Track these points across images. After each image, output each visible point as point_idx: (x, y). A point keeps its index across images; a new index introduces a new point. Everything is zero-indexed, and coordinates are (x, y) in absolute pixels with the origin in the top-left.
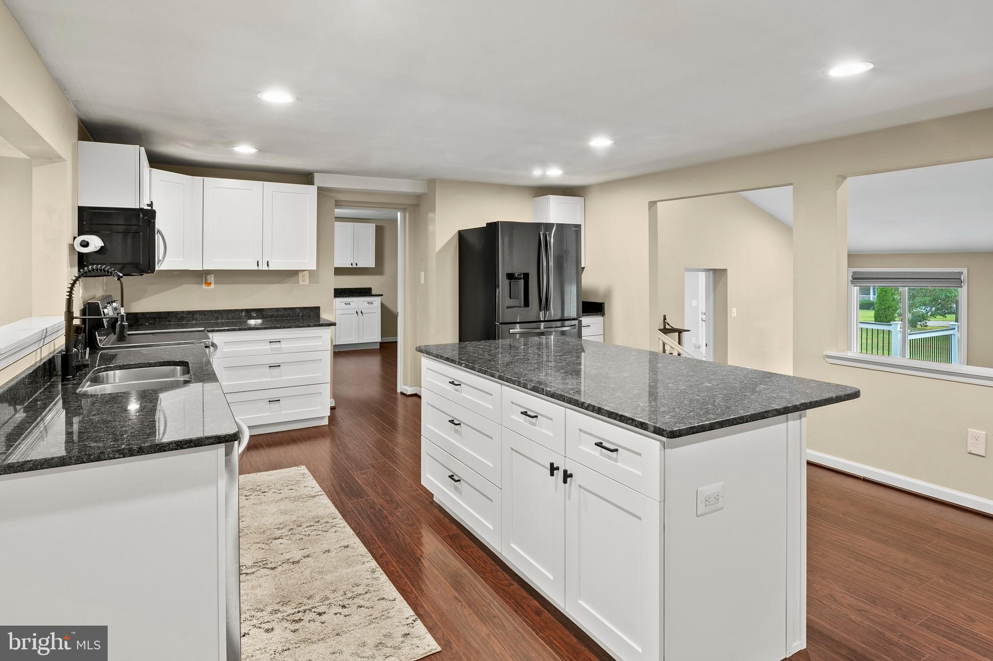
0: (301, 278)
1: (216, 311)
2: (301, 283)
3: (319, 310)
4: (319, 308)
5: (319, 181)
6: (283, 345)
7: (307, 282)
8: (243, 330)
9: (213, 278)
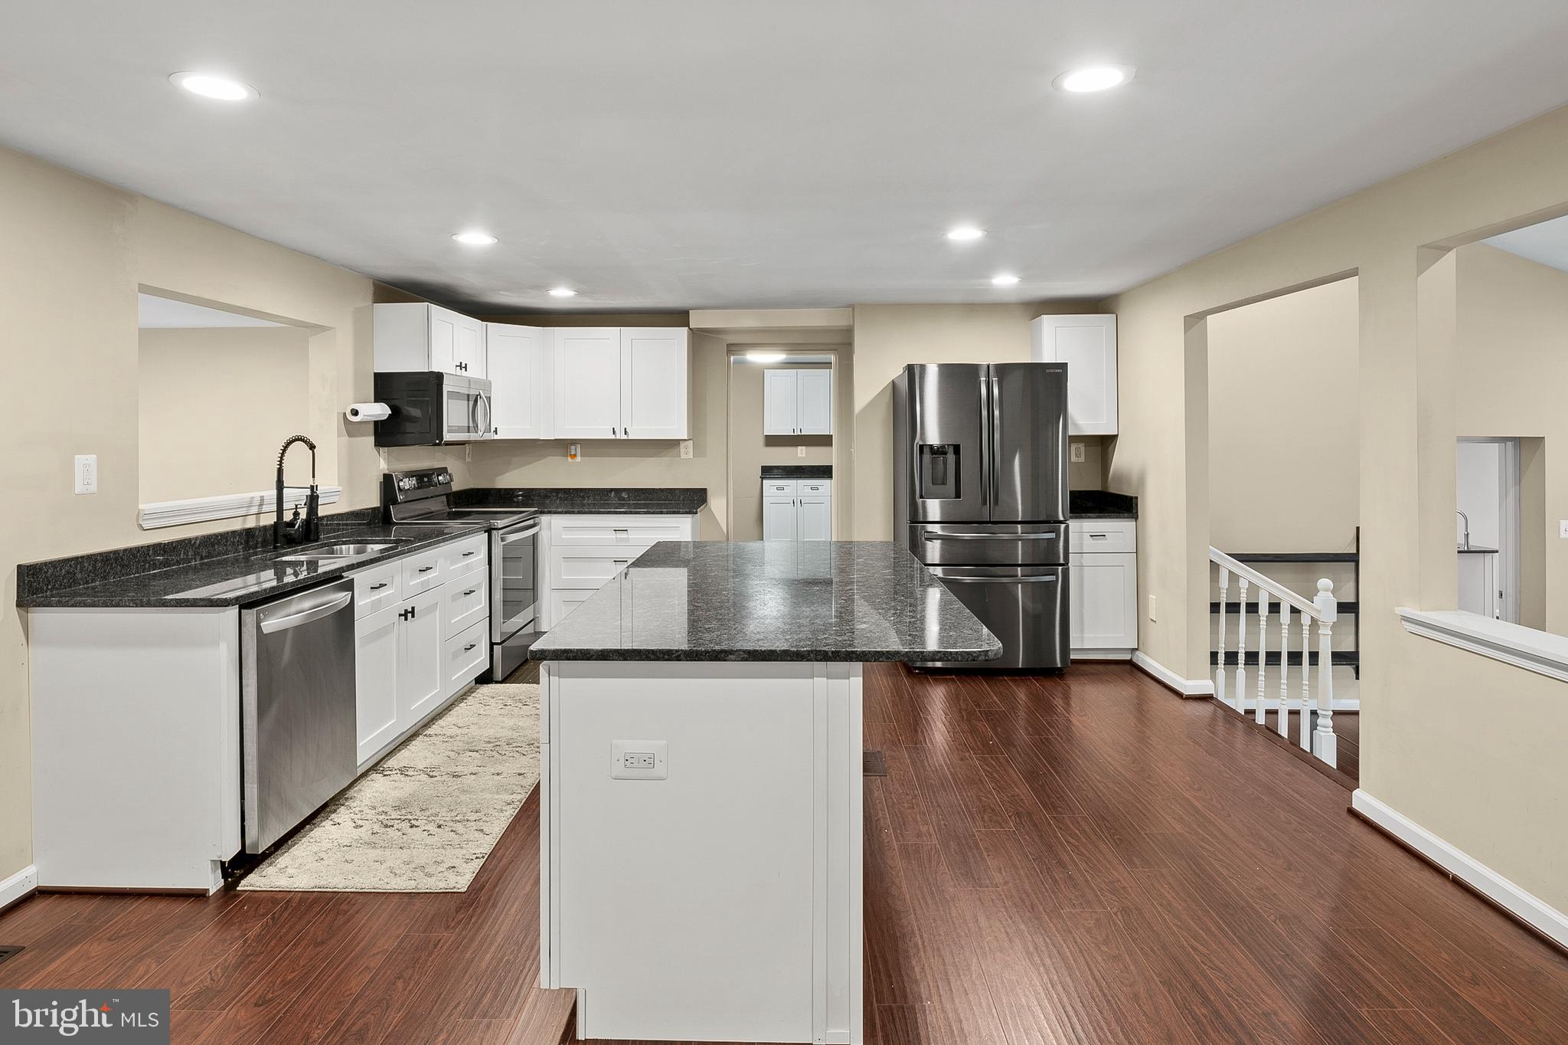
0: (682, 450)
1: (582, 490)
2: (683, 456)
3: (706, 493)
4: (705, 490)
5: (696, 321)
6: (632, 535)
7: (691, 456)
8: (583, 513)
9: (579, 450)
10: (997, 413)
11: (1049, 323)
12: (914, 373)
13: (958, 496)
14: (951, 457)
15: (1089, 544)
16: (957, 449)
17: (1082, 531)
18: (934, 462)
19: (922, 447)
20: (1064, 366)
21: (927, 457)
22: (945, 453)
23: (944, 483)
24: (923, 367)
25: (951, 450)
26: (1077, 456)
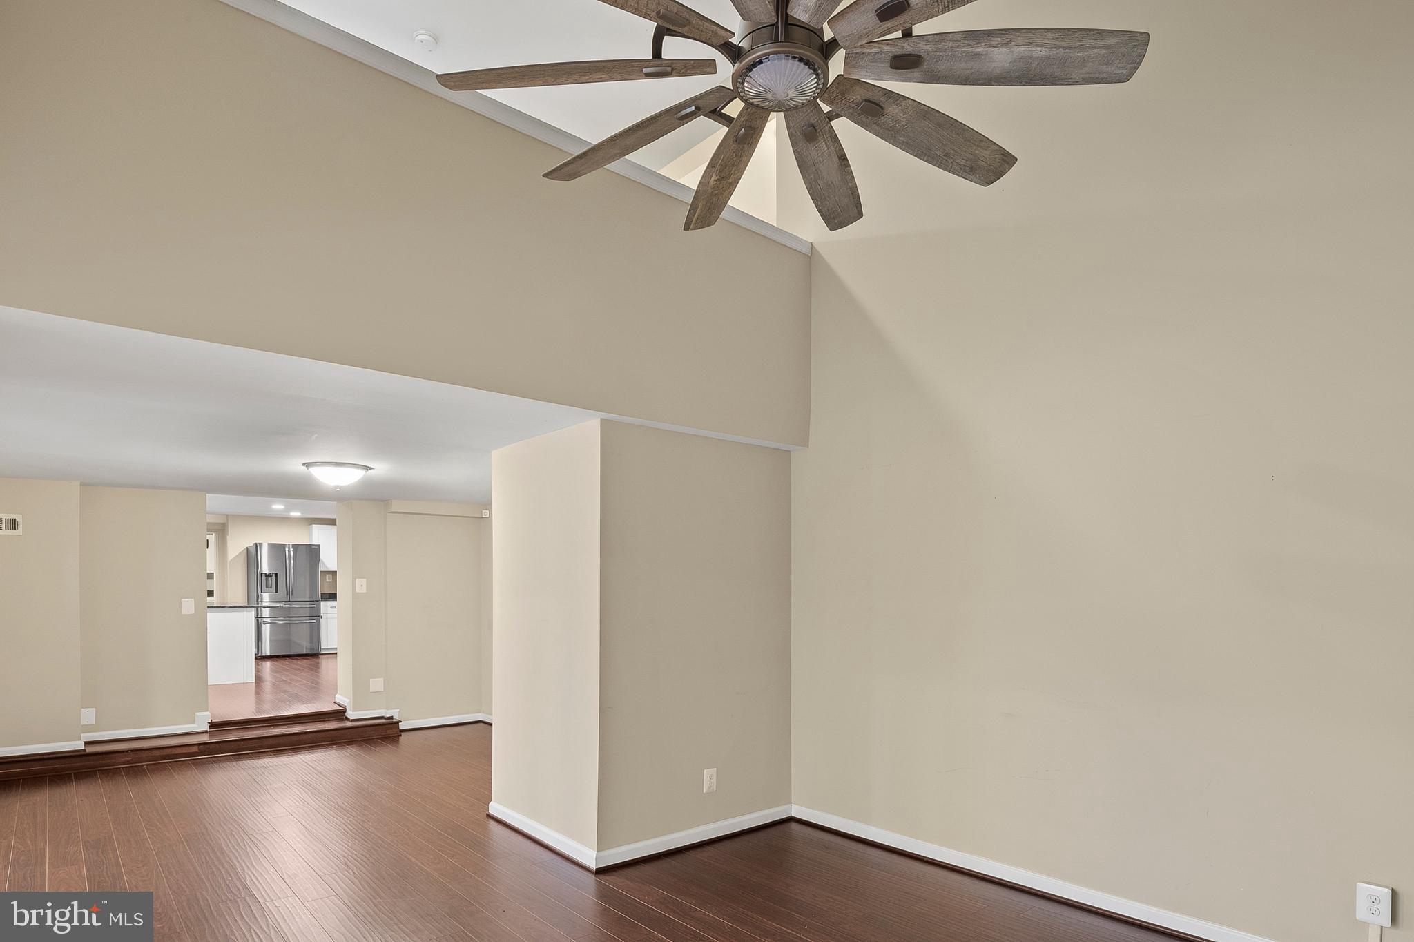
10: (292, 562)
11: (316, 528)
12: (258, 546)
13: (277, 592)
14: (274, 578)
15: (330, 610)
16: (276, 575)
17: (325, 606)
18: (267, 580)
19: (261, 574)
20: (319, 545)
21: (264, 577)
22: (271, 576)
23: (271, 587)
24: (261, 544)
25: (274, 575)
26: (329, 579)
